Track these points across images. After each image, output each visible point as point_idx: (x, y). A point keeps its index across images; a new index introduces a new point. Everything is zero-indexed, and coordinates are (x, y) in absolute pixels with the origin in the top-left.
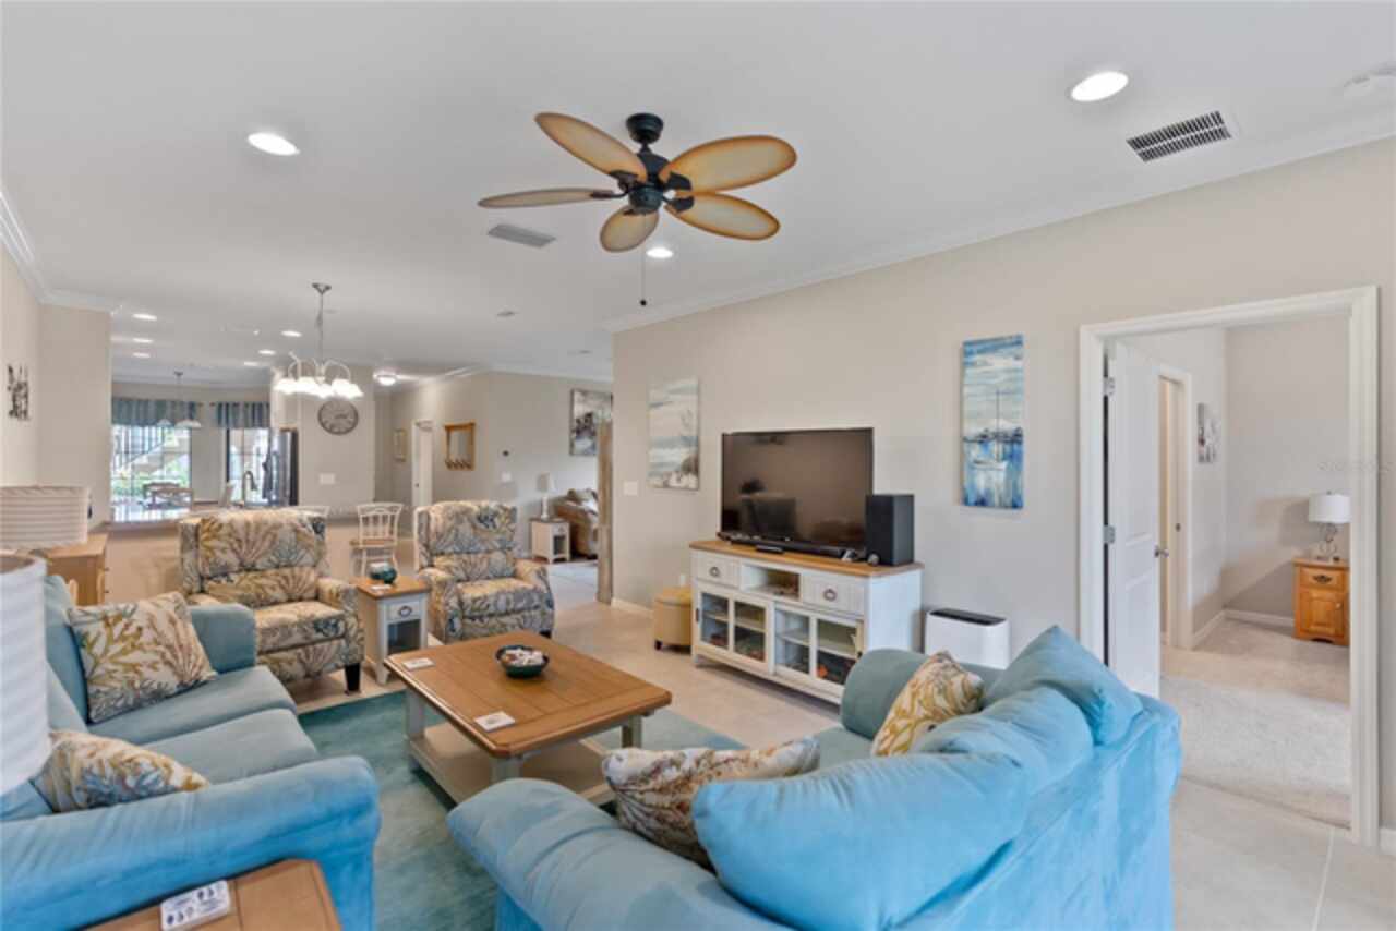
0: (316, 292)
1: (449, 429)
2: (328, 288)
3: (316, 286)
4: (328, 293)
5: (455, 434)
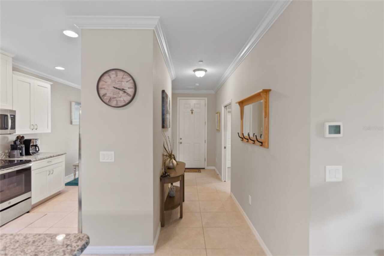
1: (242, 103)
5: (248, 108)
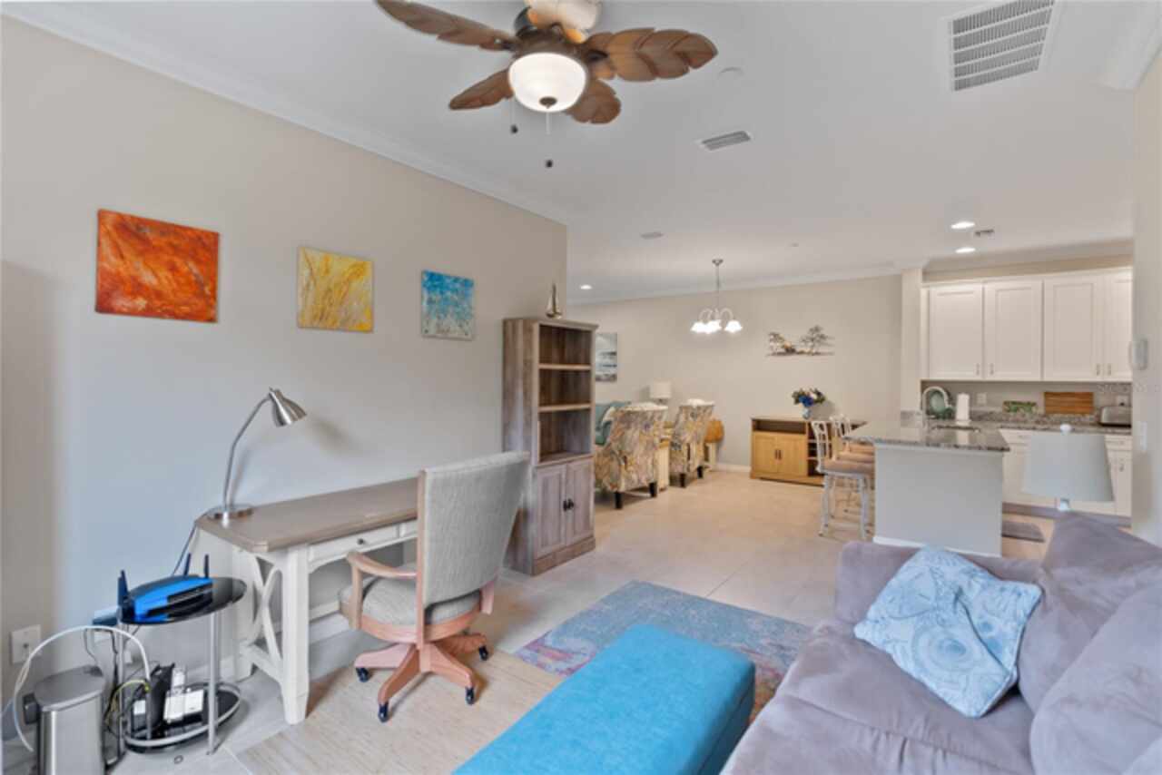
0: (714, 265)
2: (721, 261)
3: (714, 262)
4: (721, 264)
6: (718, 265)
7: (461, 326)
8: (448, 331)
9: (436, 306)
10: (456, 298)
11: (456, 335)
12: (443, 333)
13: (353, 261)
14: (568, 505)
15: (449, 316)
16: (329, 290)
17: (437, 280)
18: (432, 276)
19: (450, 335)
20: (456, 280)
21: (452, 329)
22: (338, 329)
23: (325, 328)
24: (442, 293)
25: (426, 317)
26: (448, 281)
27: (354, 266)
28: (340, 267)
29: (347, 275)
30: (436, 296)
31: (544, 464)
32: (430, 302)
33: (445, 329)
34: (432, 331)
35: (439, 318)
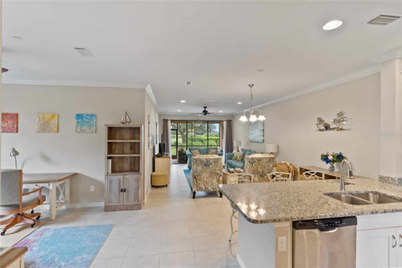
0: (250, 87)
2: (253, 85)
3: (249, 85)
4: (253, 87)
6: (251, 87)
7: (90, 129)
8: (85, 130)
9: (79, 124)
10: (87, 120)
11: (88, 131)
12: (82, 131)
13: (51, 115)
14: (123, 190)
15: (85, 126)
16: (44, 123)
17: (80, 116)
18: (78, 115)
19: (86, 132)
20: (88, 115)
21: (86, 130)
22: (47, 132)
23: (43, 132)
24: (82, 120)
25: (77, 127)
26: (84, 116)
27: (52, 116)
28: (47, 117)
29: (50, 119)
30: (80, 121)
31: (112, 174)
32: (78, 123)
33: (84, 130)
34: (78, 130)
35: (81, 127)
